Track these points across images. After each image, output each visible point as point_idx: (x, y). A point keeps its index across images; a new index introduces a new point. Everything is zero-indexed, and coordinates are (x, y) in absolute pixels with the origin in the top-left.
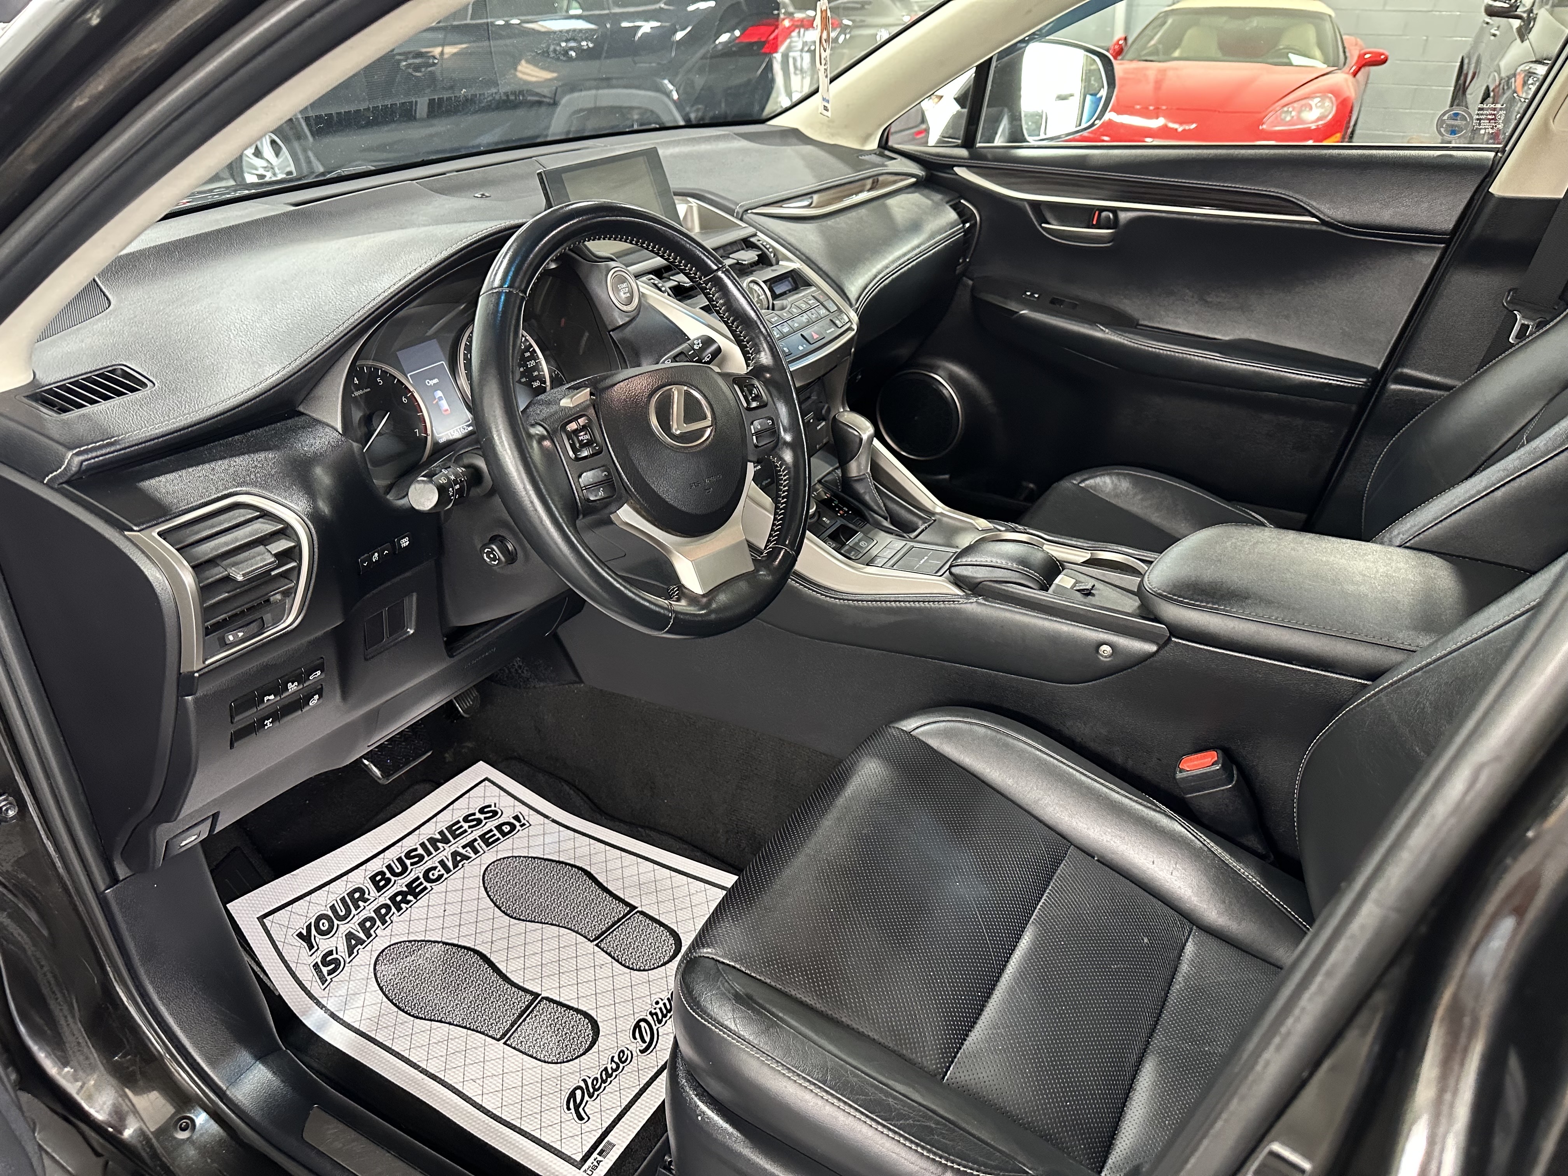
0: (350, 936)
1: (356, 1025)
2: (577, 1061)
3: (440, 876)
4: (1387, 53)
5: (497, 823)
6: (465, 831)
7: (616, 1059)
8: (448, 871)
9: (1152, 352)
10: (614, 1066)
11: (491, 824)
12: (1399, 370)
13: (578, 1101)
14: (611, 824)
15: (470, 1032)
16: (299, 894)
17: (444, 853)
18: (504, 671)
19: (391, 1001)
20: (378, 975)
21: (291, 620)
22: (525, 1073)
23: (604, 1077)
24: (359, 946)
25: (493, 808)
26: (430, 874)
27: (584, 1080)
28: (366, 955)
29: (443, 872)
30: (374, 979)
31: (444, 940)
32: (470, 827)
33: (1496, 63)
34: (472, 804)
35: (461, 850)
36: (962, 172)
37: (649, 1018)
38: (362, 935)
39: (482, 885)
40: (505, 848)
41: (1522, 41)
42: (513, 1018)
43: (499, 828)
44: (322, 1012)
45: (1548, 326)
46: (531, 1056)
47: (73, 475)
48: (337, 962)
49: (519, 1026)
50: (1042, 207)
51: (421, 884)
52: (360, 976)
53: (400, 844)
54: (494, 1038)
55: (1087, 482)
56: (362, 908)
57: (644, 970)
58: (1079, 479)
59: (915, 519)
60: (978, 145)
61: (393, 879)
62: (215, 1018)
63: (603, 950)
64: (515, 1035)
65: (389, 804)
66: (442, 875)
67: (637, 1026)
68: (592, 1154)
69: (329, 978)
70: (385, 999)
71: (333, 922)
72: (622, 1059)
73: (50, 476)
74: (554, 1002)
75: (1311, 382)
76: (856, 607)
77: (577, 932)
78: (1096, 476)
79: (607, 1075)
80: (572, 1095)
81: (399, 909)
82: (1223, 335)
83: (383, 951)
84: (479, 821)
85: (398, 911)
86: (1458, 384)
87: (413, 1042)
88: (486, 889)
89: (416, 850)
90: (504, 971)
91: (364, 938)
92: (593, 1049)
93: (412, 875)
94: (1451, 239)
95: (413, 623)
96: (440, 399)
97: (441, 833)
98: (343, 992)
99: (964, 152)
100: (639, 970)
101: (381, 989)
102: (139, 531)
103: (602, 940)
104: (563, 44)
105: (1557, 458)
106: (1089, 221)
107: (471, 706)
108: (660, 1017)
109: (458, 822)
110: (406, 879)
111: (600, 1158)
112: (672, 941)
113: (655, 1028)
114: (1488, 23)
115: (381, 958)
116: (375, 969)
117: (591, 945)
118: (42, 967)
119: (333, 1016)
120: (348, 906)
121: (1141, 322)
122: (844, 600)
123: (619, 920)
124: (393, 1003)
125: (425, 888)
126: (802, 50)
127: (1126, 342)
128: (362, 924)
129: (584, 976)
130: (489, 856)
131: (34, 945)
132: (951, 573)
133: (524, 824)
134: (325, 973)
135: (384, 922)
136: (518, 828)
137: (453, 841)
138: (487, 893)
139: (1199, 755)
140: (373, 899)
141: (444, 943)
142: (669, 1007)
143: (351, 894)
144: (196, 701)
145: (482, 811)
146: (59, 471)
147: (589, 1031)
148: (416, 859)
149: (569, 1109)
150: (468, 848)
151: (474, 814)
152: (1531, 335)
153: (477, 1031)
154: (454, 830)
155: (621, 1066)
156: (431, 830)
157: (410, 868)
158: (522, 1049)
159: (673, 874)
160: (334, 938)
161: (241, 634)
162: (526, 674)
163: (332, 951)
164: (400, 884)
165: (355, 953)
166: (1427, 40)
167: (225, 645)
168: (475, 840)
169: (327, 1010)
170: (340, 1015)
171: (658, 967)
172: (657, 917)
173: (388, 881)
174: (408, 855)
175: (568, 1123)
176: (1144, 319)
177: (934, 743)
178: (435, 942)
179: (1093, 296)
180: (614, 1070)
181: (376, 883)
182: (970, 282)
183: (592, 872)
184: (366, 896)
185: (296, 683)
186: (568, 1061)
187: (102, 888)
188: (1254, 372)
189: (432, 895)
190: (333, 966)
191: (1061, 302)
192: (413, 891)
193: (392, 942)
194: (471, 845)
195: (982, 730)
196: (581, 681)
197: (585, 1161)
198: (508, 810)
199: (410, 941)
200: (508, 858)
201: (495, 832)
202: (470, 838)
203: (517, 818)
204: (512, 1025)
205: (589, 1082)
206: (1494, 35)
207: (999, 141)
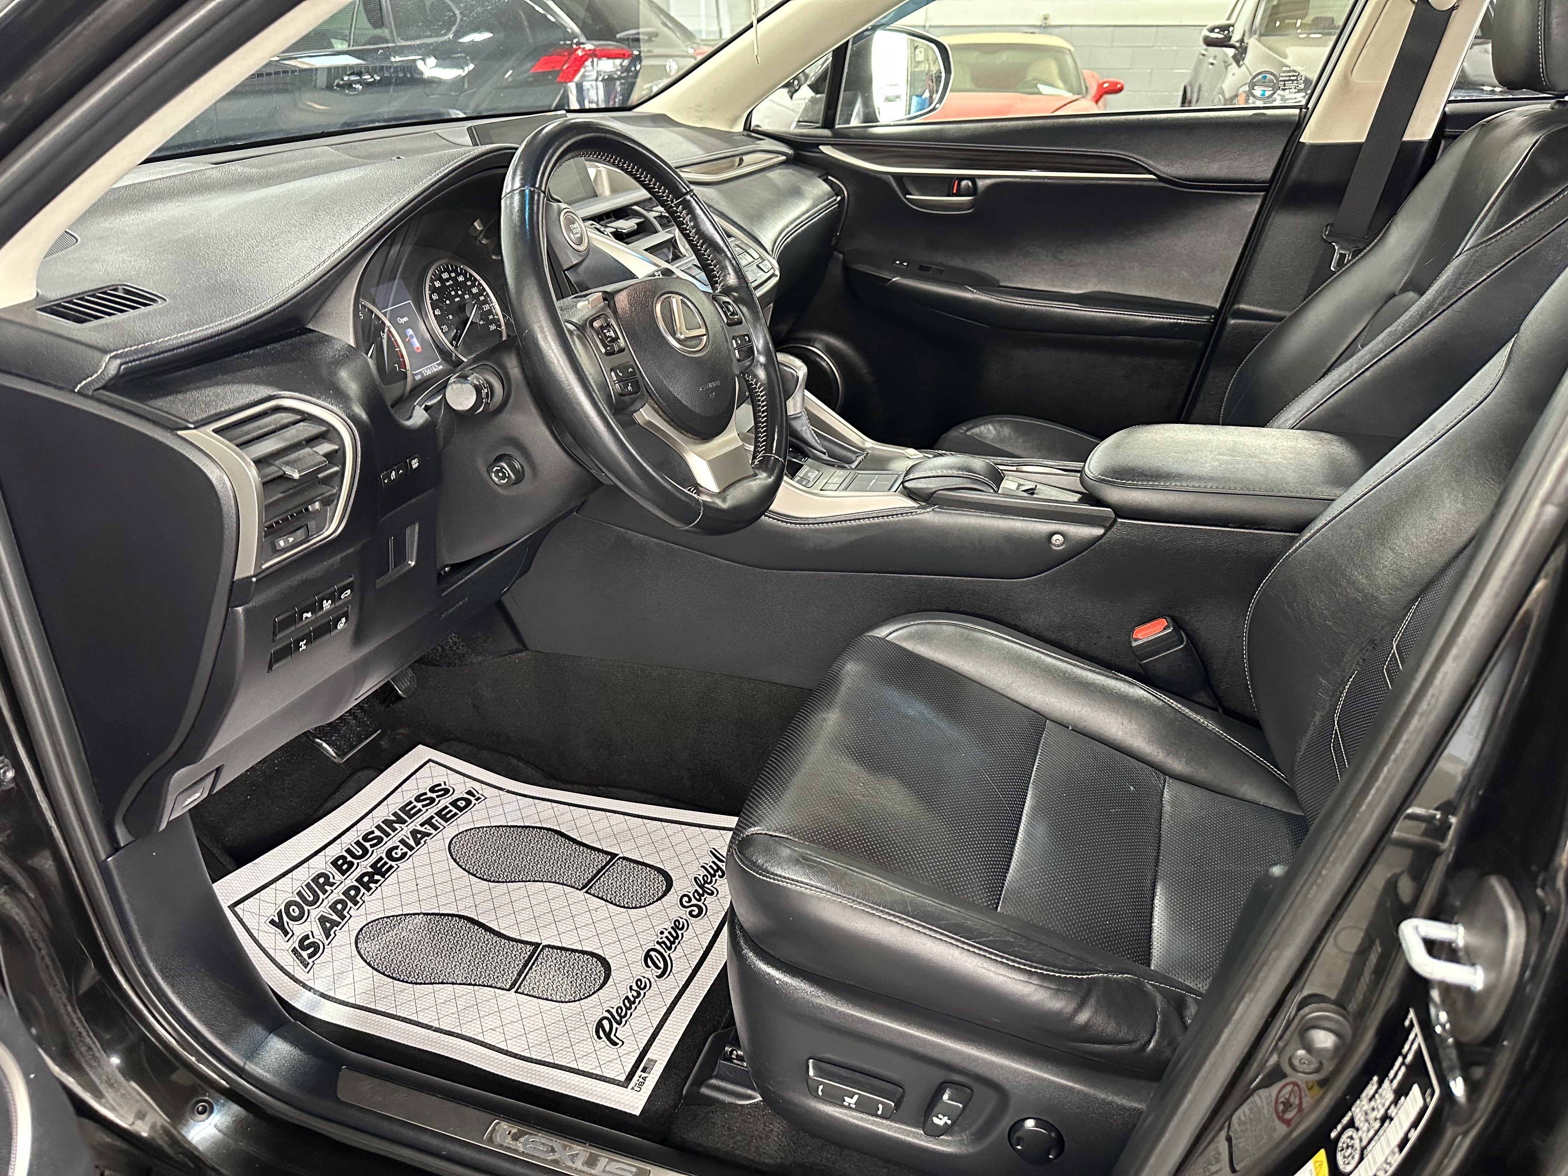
0: (323, 920)
1: (352, 1001)
2: (595, 995)
3: (405, 854)
4: (1122, 82)
5: (450, 799)
6: (420, 810)
7: (635, 987)
8: (411, 848)
9: (1017, 308)
10: (635, 994)
11: (445, 801)
12: (1236, 306)
13: (607, 1030)
14: (569, 786)
15: (476, 988)
16: (264, 883)
17: (403, 832)
18: (437, 650)
19: (383, 974)
20: (362, 952)
21: (333, 527)
22: (544, 1015)
23: (628, 1005)
24: (335, 928)
25: (443, 786)
26: (393, 853)
27: (608, 1011)
28: (344, 936)
29: (405, 850)
30: (358, 957)
31: (423, 911)
32: (424, 806)
33: (1218, 87)
34: (422, 783)
35: (419, 828)
36: (827, 150)
37: (658, 947)
38: (335, 917)
39: (449, 857)
40: (464, 822)
41: (1239, 66)
42: (518, 969)
43: (454, 803)
44: (311, 994)
45: (1362, 254)
46: (547, 999)
47: (111, 379)
48: (314, 944)
49: (526, 975)
50: (904, 180)
51: (386, 863)
52: (342, 956)
53: (355, 828)
54: (503, 989)
55: (973, 431)
56: (330, 892)
57: (640, 907)
58: (965, 428)
59: (849, 454)
60: (837, 126)
61: (355, 861)
62: (222, 994)
63: (594, 895)
64: (525, 982)
65: (334, 793)
66: (406, 853)
67: (647, 956)
68: (635, 1072)
69: (310, 961)
70: (375, 973)
71: (303, 907)
72: (641, 986)
73: (84, 382)
74: (557, 948)
75: (1163, 323)
76: (816, 530)
77: (563, 884)
78: (980, 425)
79: (630, 1003)
80: (600, 1025)
81: (369, 889)
82: (1077, 289)
83: (361, 930)
84: (432, 800)
85: (368, 891)
86: (1288, 314)
87: (418, 1006)
88: (455, 860)
89: (373, 832)
90: (497, 929)
91: (339, 920)
92: (609, 983)
93: (373, 856)
94: (1270, 187)
95: (415, 555)
96: (411, 337)
97: (395, 814)
98: (329, 972)
99: (827, 132)
100: (636, 908)
101: (369, 964)
102: (195, 428)
103: (591, 887)
104: (346, 78)
105: (1414, 337)
106: (949, 191)
107: (409, 687)
108: (669, 944)
109: (411, 803)
110: (369, 860)
111: (644, 1075)
112: (661, 878)
113: (666, 955)
114: (1204, 55)
115: (360, 936)
116: (357, 947)
117: (581, 894)
118: (40, 949)
119: (323, 995)
120: (315, 891)
121: (1001, 284)
122: (804, 524)
123: (603, 868)
124: (385, 975)
125: (391, 867)
126: (597, 80)
127: (993, 300)
128: (333, 907)
129: (580, 921)
130: (450, 831)
131: (32, 926)
132: (904, 487)
133: (479, 798)
134: (306, 957)
135: (356, 903)
136: (474, 802)
137: (410, 821)
138: (458, 863)
139: (1149, 624)
140: (338, 883)
141: (424, 914)
142: (675, 935)
143: (315, 880)
144: (246, 612)
145: (432, 790)
146: (96, 375)
147: (600, 967)
148: (375, 841)
149: (600, 1038)
150: (426, 826)
151: (425, 794)
152: (1348, 262)
153: (484, 986)
154: (408, 811)
155: (642, 992)
156: (384, 813)
157: (370, 850)
158: (536, 994)
159: (646, 821)
160: (307, 923)
161: (291, 540)
162: (462, 650)
163: (308, 935)
164: (364, 866)
165: (333, 935)
166: (1151, 73)
167: (277, 552)
168: (432, 817)
169: (315, 992)
170: (331, 994)
171: (654, 902)
172: (641, 860)
173: (351, 864)
174: (366, 838)
175: (602, 1050)
176: (1004, 280)
177: (908, 646)
178: (414, 914)
179: (957, 262)
180: (635, 998)
181: (339, 868)
182: (841, 256)
183: (563, 831)
184: (331, 880)
185: (330, 602)
186: (586, 998)
187: (104, 857)
188: (1111, 318)
189: (400, 872)
190: (312, 949)
191: (927, 269)
192: (379, 871)
193: (369, 920)
194: (429, 822)
195: (951, 629)
196: (525, 648)
197: (631, 1080)
198: (460, 787)
199: (388, 917)
200: (471, 829)
201: (451, 808)
202: (426, 816)
203: (470, 793)
204: (519, 975)
205: (614, 1012)
206: (1212, 64)
207: (855, 122)
